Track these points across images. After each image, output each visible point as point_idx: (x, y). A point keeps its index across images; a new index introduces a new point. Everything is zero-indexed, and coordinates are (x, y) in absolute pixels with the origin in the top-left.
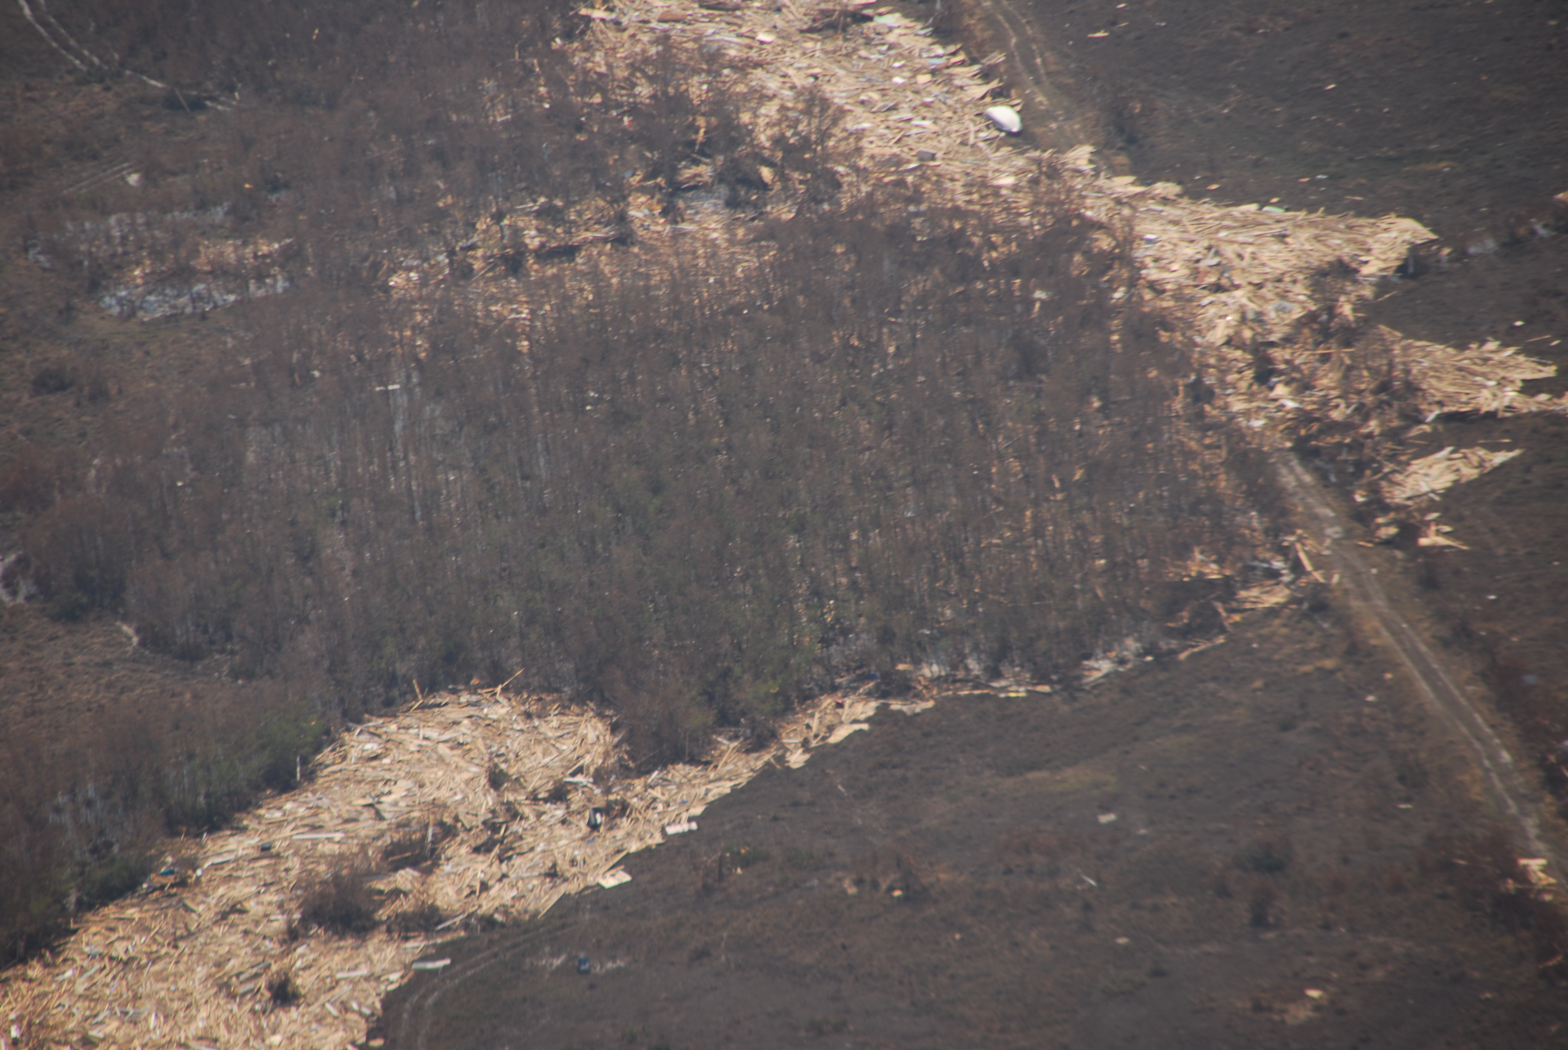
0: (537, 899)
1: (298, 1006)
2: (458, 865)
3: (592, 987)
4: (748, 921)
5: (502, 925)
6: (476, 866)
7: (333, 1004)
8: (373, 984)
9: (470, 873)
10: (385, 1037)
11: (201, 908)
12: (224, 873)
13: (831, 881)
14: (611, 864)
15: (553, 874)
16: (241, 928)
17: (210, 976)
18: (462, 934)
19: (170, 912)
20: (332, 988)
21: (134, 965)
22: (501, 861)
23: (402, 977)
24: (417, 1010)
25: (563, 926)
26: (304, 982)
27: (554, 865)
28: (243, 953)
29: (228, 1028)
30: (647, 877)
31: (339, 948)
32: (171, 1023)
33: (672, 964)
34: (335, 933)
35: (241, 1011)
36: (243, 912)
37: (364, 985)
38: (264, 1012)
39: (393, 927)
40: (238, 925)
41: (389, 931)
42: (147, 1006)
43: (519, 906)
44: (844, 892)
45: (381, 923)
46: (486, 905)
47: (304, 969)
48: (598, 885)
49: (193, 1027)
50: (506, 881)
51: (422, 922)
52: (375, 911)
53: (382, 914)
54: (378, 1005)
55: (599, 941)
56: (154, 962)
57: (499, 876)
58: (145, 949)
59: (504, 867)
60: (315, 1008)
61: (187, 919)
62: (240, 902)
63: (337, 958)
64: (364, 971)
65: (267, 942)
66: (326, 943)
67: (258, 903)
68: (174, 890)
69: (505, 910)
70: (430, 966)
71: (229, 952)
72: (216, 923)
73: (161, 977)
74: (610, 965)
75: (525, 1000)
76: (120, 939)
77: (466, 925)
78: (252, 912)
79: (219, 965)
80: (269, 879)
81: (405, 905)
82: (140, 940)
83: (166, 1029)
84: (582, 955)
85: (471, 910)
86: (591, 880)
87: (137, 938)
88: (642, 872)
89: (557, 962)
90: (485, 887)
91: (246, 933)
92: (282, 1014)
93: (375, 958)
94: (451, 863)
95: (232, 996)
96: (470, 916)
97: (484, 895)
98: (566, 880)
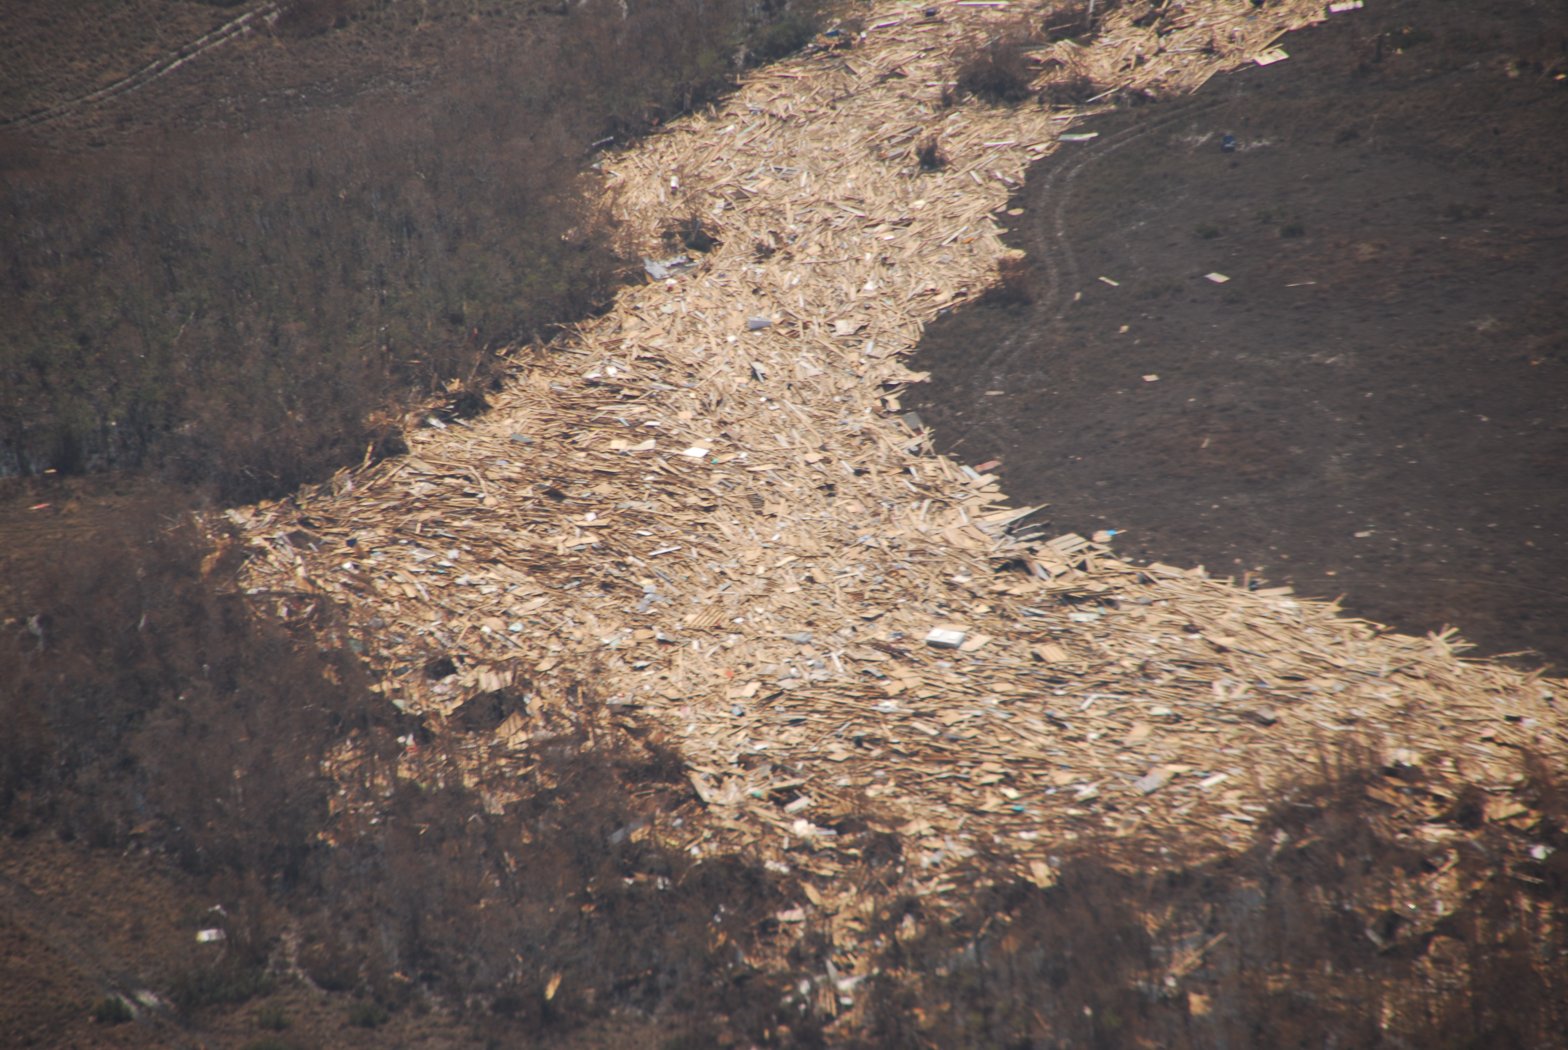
0: (1192, 74)
1: (944, 172)
2: (1118, 37)
3: (1234, 165)
4: (1401, 103)
5: (1153, 100)
6: (1135, 39)
7: (978, 171)
8: (1019, 154)
9: (1128, 46)
10: (1024, 207)
11: (862, 70)
12: (887, 36)
13: (1493, 63)
14: (1270, 41)
15: (1209, 50)
16: (899, 92)
17: (864, 138)
18: (1113, 107)
19: (832, 72)
20: (980, 156)
21: (792, 124)
22: (1160, 35)
23: (1048, 148)
24: (1060, 181)
25: (1214, 103)
26: (952, 148)
27: (1211, 42)
28: (896, 116)
29: (875, 189)
30: (1304, 55)
31: (991, 117)
32: (822, 182)
33: (1318, 144)
34: (989, 102)
35: (888, 173)
36: (902, 76)
37: (1011, 154)
38: (911, 176)
39: (1046, 98)
40: (895, 89)
41: (1041, 102)
42: (801, 164)
43: (1172, 81)
44: (1505, 74)
45: (1035, 93)
46: (1140, 78)
47: (952, 136)
48: (1254, 62)
49: (842, 186)
50: (1163, 55)
51: (1073, 94)
52: (1030, 81)
53: (1037, 84)
54: (1022, 175)
55: (1248, 119)
56: (811, 121)
57: (1156, 49)
58: (805, 108)
59: (1162, 42)
60: (961, 175)
61: (848, 82)
62: (899, 67)
63: (987, 126)
64: (1012, 140)
65: (921, 108)
66: (978, 110)
67: (919, 68)
68: (838, 51)
69: (1156, 84)
70: (1077, 138)
71: (883, 115)
72: (874, 86)
73: (817, 137)
74: (1255, 144)
75: (1165, 176)
76: (783, 96)
77: (1117, 99)
78: (911, 76)
79: (872, 128)
80: (930, 44)
81: (1060, 77)
82: (801, 98)
83: (816, 187)
84: (1228, 133)
85: (1124, 83)
86: (1247, 57)
87: (797, 96)
88: (1300, 50)
89: (1203, 139)
90: (1141, 60)
91: (902, 97)
92: (928, 179)
93: (1025, 127)
94: (1110, 36)
95: (882, 159)
96: (1121, 90)
97: (1139, 69)
98: (1222, 56)
